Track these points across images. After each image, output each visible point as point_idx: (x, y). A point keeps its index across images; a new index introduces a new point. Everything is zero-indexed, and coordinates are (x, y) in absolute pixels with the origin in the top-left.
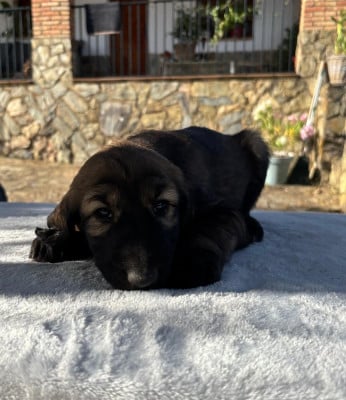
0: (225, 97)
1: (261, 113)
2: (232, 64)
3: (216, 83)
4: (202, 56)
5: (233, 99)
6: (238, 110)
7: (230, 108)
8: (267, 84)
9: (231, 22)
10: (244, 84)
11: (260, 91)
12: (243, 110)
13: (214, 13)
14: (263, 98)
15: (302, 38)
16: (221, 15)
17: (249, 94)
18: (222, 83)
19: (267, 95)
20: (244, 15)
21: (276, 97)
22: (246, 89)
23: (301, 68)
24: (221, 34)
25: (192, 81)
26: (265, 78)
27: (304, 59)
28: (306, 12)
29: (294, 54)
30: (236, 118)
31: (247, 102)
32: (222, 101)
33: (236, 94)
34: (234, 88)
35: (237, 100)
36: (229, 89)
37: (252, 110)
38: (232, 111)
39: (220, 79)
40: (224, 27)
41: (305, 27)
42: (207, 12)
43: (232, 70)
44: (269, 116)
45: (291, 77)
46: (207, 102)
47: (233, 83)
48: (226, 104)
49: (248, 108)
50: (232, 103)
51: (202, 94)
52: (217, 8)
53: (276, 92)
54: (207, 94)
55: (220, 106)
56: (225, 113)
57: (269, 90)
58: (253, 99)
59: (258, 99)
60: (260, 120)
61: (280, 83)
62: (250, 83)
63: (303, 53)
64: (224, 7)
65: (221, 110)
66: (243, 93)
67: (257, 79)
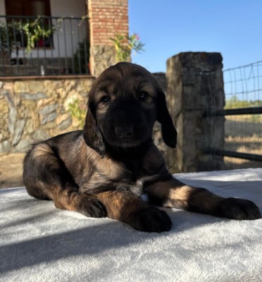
0: (42, 93)
1: (70, 105)
2: (42, 67)
3: (34, 82)
5: (48, 94)
6: (53, 102)
7: (46, 101)
8: (73, 83)
9: (40, 37)
10: (55, 83)
11: (68, 88)
12: (56, 103)
13: (26, 28)
14: (70, 93)
15: (93, 50)
16: (31, 30)
17: (60, 91)
18: (38, 82)
19: (73, 91)
20: (49, 31)
21: (80, 93)
22: (57, 87)
23: (95, 73)
24: (33, 45)
25: (14, 81)
26: (70, 79)
27: (97, 65)
28: (94, 32)
29: (88, 62)
30: (52, 109)
31: (59, 97)
32: (40, 96)
33: (50, 91)
34: (48, 86)
35: (51, 95)
36: (44, 87)
37: (63, 102)
38: (48, 104)
39: (36, 79)
40: (35, 39)
41: (94, 42)
42: (20, 27)
43: (43, 73)
44: (77, 105)
45: (89, 78)
46: (28, 97)
47: (46, 82)
48: (43, 98)
49: (60, 101)
50: (48, 98)
51: (23, 91)
52: (28, 25)
53: (79, 89)
54: (28, 91)
55: (39, 99)
56: (43, 105)
57: (74, 88)
58: (63, 94)
59: (67, 94)
60: (70, 110)
61: (82, 82)
62: (60, 82)
63: (95, 60)
64: (34, 24)
65: (40, 103)
66: (55, 90)
67: (65, 79)
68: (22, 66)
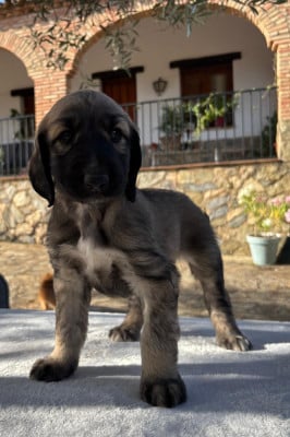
0: (211, 183)
1: (245, 197)
2: (216, 152)
3: (201, 171)
4: (186, 145)
5: (219, 184)
6: (223, 195)
7: (215, 192)
8: (250, 169)
9: (212, 116)
10: (227, 170)
11: (244, 176)
12: (228, 194)
13: (196, 109)
14: (247, 182)
15: (281, 127)
16: (202, 111)
17: (233, 179)
18: (206, 170)
19: (251, 179)
20: (223, 110)
21: (259, 181)
22: (230, 175)
23: (282, 155)
24: (203, 127)
25: (178, 170)
26: (247, 164)
27: (285, 145)
28: (283, 103)
29: (274, 141)
30: (222, 202)
31: (232, 187)
32: (208, 186)
33: (221, 180)
34: (219, 174)
35: (222, 186)
36: (214, 176)
37: (237, 194)
38: (217, 196)
39: (205, 167)
40: (205, 121)
41: (283, 116)
42: (189, 109)
43: (216, 158)
44: (254, 199)
45: (273, 162)
46: (193, 188)
47: (216, 170)
48: (211, 189)
49: (233, 192)
50: (217, 188)
51: (188, 181)
52: (198, 105)
53: (259, 176)
54: (193, 181)
55: (206, 191)
56: (211, 198)
57: (252, 175)
58: (237, 184)
59: (242, 184)
60: (244, 204)
61: (263, 168)
62: (233, 169)
63: (283, 139)
64: (204, 104)
65: (207, 195)
66: (227, 179)
67: (240, 165)
68: (195, 151)
